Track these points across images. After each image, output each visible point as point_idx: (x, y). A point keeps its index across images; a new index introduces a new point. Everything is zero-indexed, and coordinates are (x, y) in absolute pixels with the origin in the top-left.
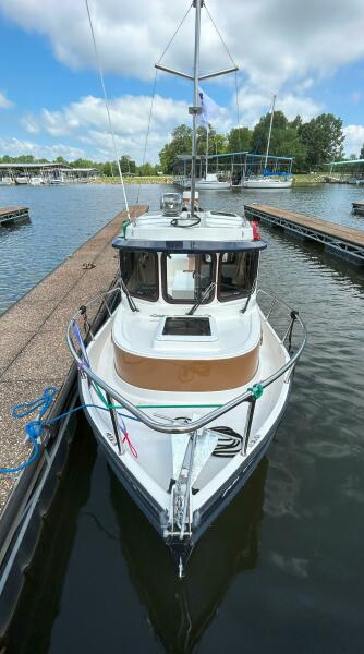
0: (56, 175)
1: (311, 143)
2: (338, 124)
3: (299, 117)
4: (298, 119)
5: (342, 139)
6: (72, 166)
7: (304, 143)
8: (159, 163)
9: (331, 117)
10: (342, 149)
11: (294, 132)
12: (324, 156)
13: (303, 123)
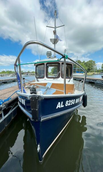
0: (27, 74)
1: (88, 66)
2: (94, 62)
3: (84, 61)
5: (96, 65)
6: (31, 73)
7: (86, 66)
8: (51, 72)
9: (92, 61)
10: (96, 67)
11: (83, 64)
12: (92, 69)
13: (85, 62)
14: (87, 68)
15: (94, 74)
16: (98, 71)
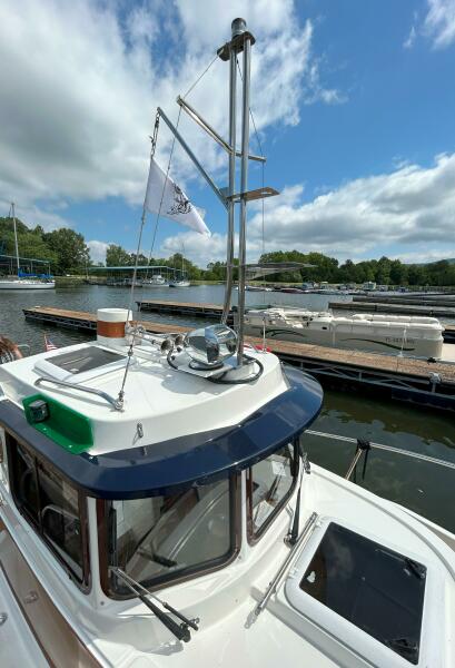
1: (59, 250)
2: (81, 238)
4: (39, 229)
5: (88, 250)
7: (53, 249)
9: (72, 232)
10: (90, 257)
11: (39, 238)
12: (75, 262)
13: (46, 232)
14: (55, 258)
15: (86, 282)
16: (98, 272)
